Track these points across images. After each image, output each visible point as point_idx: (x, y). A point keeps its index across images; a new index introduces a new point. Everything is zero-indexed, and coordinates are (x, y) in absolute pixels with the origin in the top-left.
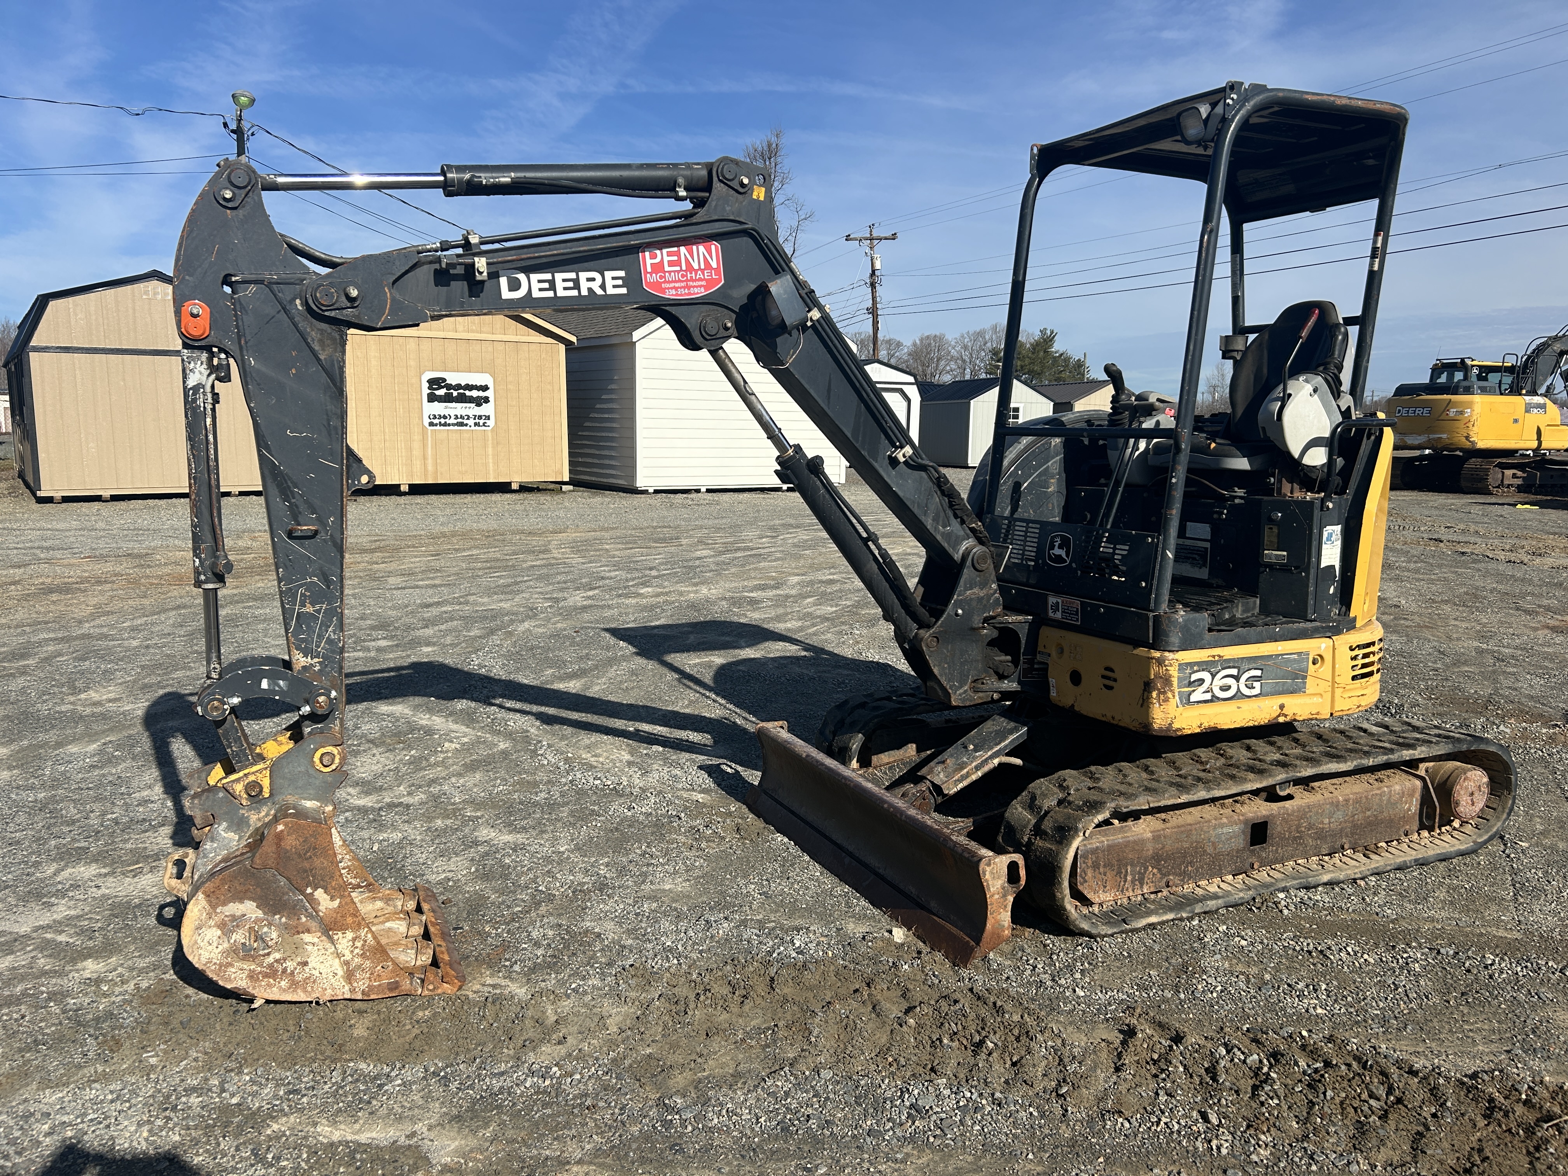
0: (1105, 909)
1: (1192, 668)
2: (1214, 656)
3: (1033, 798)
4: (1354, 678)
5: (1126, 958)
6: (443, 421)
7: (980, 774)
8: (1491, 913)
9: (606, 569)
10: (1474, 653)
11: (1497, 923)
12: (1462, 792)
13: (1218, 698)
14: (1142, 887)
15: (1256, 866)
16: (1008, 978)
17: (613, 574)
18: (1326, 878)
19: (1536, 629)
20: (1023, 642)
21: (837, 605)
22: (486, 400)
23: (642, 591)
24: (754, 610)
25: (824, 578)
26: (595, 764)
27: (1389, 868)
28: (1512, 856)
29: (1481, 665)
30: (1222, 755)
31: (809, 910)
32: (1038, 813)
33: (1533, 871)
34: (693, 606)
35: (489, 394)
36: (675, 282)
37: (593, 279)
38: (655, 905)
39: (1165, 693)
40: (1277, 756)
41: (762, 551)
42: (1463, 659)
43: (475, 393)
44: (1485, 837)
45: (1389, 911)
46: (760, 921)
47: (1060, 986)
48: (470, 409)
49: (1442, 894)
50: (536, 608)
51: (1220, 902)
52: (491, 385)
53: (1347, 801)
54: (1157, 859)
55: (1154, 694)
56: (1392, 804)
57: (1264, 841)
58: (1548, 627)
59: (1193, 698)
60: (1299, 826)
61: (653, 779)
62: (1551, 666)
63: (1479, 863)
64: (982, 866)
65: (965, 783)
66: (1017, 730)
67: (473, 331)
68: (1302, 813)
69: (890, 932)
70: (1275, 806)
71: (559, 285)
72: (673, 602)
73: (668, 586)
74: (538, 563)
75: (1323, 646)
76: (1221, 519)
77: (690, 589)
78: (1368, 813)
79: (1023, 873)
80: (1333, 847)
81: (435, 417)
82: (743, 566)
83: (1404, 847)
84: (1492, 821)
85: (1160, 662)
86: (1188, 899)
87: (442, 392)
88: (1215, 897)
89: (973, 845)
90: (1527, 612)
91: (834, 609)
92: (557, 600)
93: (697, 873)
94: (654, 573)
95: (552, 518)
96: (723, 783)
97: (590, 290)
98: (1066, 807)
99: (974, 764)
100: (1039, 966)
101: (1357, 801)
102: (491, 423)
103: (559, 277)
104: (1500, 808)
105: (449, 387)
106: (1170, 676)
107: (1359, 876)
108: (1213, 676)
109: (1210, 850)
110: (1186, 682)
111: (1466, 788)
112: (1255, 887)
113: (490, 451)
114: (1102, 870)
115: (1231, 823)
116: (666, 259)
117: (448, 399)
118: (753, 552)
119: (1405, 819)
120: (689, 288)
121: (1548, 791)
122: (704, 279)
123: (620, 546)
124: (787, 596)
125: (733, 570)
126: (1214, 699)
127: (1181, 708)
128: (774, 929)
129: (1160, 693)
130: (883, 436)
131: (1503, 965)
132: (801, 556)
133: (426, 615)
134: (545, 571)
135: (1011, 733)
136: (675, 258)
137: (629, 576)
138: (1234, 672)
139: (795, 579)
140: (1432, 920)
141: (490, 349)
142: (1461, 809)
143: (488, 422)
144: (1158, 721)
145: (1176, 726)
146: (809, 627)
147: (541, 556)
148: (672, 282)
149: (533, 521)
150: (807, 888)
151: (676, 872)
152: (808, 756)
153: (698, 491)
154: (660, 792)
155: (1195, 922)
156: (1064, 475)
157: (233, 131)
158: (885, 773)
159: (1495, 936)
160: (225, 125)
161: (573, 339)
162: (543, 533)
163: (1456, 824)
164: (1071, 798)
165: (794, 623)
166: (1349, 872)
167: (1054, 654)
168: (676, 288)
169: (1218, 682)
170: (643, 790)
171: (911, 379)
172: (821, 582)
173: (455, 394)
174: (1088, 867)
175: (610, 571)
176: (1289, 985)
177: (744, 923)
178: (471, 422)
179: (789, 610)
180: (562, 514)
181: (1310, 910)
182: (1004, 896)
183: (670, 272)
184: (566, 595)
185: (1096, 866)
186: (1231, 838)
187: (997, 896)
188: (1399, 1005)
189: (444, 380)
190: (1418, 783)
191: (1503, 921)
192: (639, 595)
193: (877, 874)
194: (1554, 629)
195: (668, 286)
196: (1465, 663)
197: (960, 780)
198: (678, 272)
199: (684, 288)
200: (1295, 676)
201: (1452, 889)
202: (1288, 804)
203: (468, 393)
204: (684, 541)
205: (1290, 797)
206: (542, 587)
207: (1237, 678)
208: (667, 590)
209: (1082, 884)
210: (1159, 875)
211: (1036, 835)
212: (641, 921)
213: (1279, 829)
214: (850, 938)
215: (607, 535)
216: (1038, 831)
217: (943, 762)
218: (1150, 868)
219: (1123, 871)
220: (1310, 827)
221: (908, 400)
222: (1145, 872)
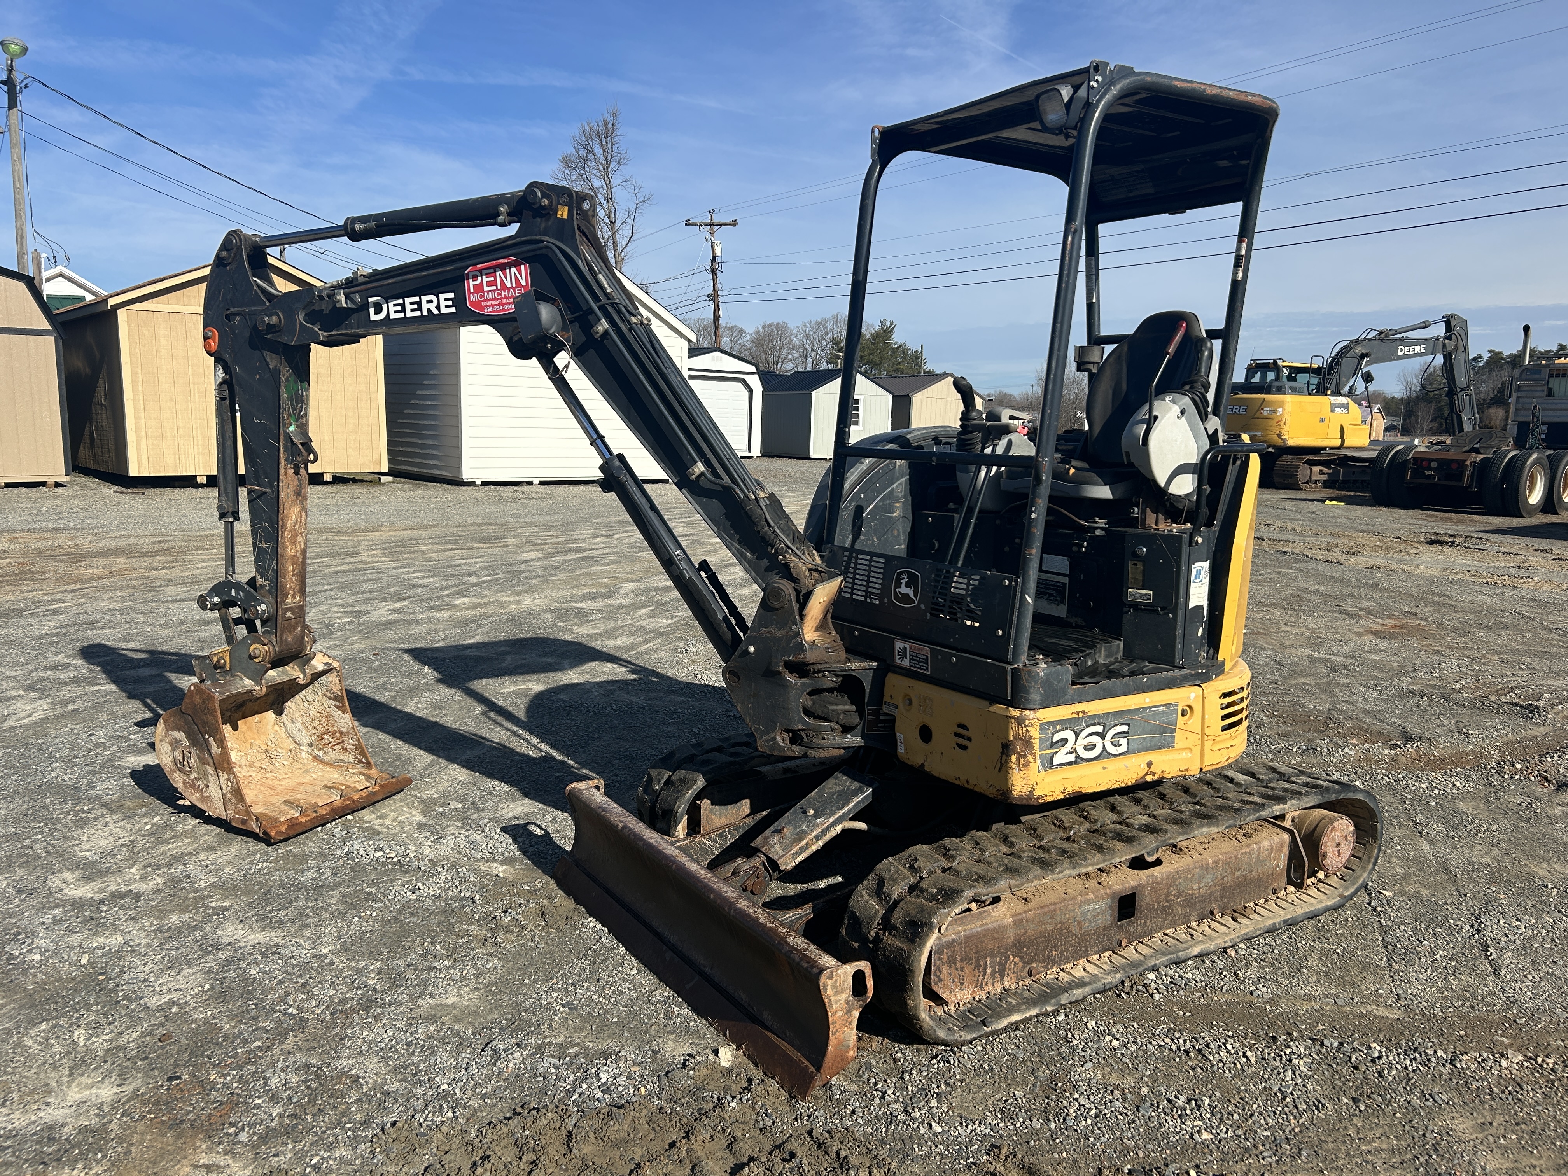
0: (961, 1008)
1: (1054, 727)
2: (1078, 713)
3: (881, 883)
4: (1224, 729)
5: (987, 1072)
7: (821, 843)
8: (1368, 985)
9: (419, 574)
10: (1307, 663)
11: (1376, 998)
12: (1329, 844)
13: (1082, 759)
14: (1002, 980)
15: (1124, 944)
16: (853, 1112)
17: (426, 581)
18: (1196, 951)
19: (1360, 635)
20: (868, 691)
21: (672, 617)
23: (457, 602)
24: (582, 624)
25: (660, 585)
26: (379, 828)
27: (1258, 933)
28: (1379, 909)
29: (1316, 676)
30: (1085, 818)
31: (622, 1026)
32: (887, 902)
33: (1402, 927)
34: (513, 620)
38: (432, 1028)
39: (1025, 756)
40: (1145, 820)
41: (595, 553)
42: (1298, 669)
44: (1352, 890)
45: (1264, 990)
46: (560, 1046)
47: (913, 1120)
49: (1314, 962)
50: (333, 625)
51: (1087, 989)
53: (1216, 862)
54: (1019, 946)
55: (1014, 758)
56: (1261, 862)
57: (1132, 915)
58: (1372, 632)
59: (1056, 761)
60: (1168, 895)
61: (447, 847)
62: (1380, 675)
63: (1347, 920)
64: (823, 980)
65: (805, 855)
66: (863, 792)
68: (1171, 880)
69: (716, 1052)
70: (1143, 874)
72: (491, 616)
73: (488, 596)
74: (343, 568)
75: (1193, 695)
76: (1079, 552)
77: (512, 599)
78: (1237, 874)
79: (870, 983)
80: (1203, 913)
82: (573, 570)
83: (1271, 905)
84: (1358, 872)
85: (1020, 722)
86: (1052, 989)
88: (1081, 984)
89: (812, 950)
90: (1351, 616)
91: (669, 621)
92: (358, 614)
93: (489, 978)
94: (473, 580)
95: (365, 514)
96: (531, 850)
98: (918, 896)
99: (814, 834)
100: (889, 1092)
101: (1227, 862)
104: (1365, 858)
106: (1031, 738)
107: (1229, 944)
108: (1077, 735)
109: (1075, 930)
110: (1048, 743)
111: (1334, 839)
112: (1123, 968)
114: (958, 965)
115: (1098, 899)
118: (586, 554)
119: (1273, 876)
121: (1400, 825)
123: (439, 547)
124: (620, 607)
125: (562, 576)
126: (1079, 760)
127: (1043, 772)
128: (576, 1056)
129: (1019, 756)
131: (1391, 1058)
132: (637, 558)
133: (202, 635)
134: (350, 578)
135: (856, 795)
137: (444, 583)
138: (1099, 729)
139: (629, 586)
140: (1310, 998)
142: (1327, 862)
144: (1018, 789)
145: (1038, 793)
146: (640, 644)
147: (348, 560)
149: (343, 519)
150: (621, 994)
151: (463, 979)
152: (625, 827)
153: (530, 483)
154: (454, 865)
155: (1061, 1018)
156: (910, 498)
158: (715, 841)
159: (1376, 1017)
162: (354, 531)
163: (1321, 875)
164: (923, 885)
165: (625, 639)
166: (1220, 941)
167: (901, 706)
169: (1082, 741)
170: (433, 863)
171: (753, 369)
172: (657, 589)
174: (943, 964)
175: (423, 578)
176: (1169, 1101)
177: (540, 1049)
179: (620, 624)
180: (376, 509)
181: (1181, 992)
182: (849, 1012)
184: (369, 607)
185: (952, 961)
186: (1098, 914)
187: (840, 1013)
188: (1289, 1121)
190: (1286, 837)
191: (1381, 996)
192: (454, 607)
193: (702, 974)
194: (1376, 634)
196: (1301, 674)
197: (799, 853)
200: (1163, 730)
201: (1325, 955)
202: (1156, 871)
204: (510, 541)
205: (1158, 862)
206: (344, 598)
207: (1102, 736)
208: (485, 600)
209: (936, 984)
210: (1021, 964)
211: (884, 930)
212: (413, 1054)
214: (669, 1065)
215: (425, 534)
216: (886, 924)
217: (779, 831)
218: (1011, 958)
219: (982, 963)
220: (1179, 894)
221: (751, 390)
222: (1006, 963)
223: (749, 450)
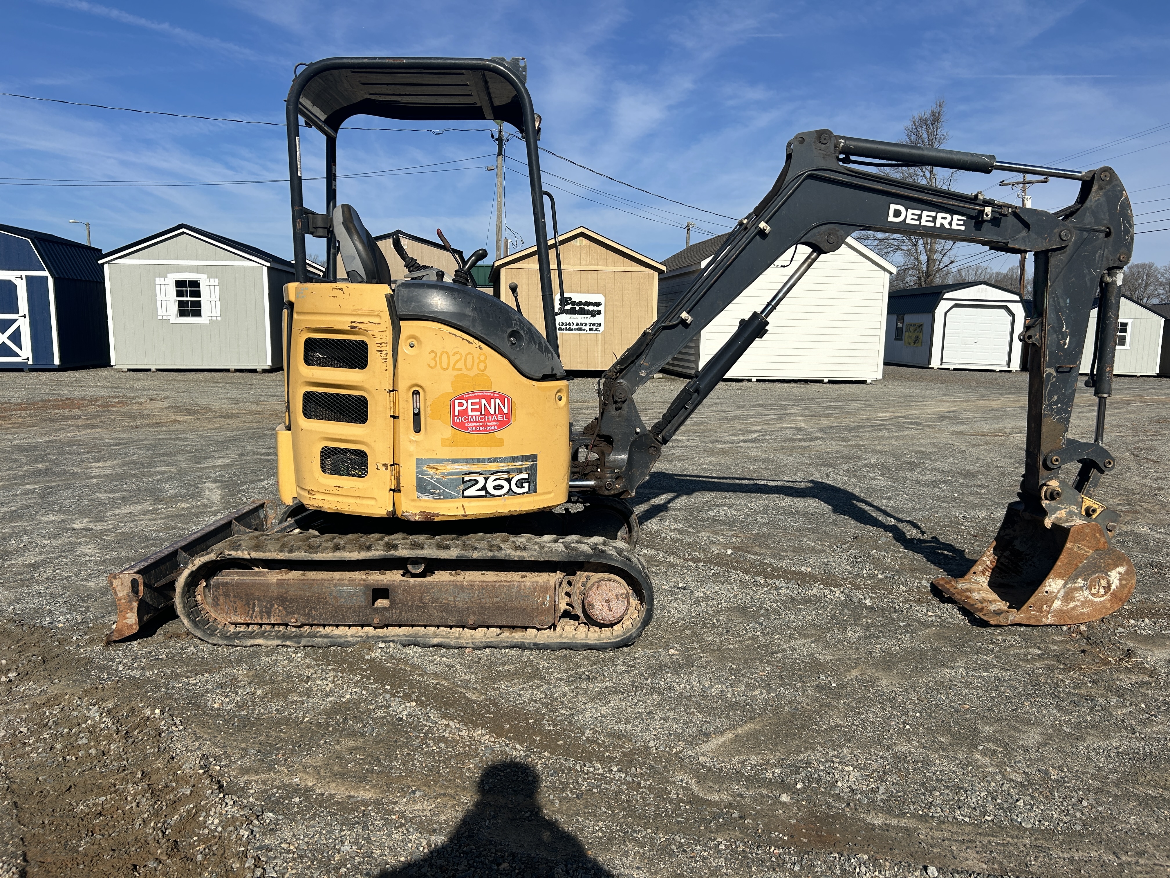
6: (568, 327)
12: (596, 598)
14: (269, 618)
18: (437, 641)
22: (599, 312)
35: (601, 308)
43: (591, 308)
48: (588, 319)
52: (603, 302)
53: (472, 586)
54: (282, 600)
56: (522, 596)
60: (422, 598)
67: (592, 265)
68: (426, 589)
70: (399, 579)
78: (496, 599)
79: (141, 588)
80: (459, 620)
81: (563, 324)
87: (568, 307)
101: (484, 588)
102: (601, 328)
105: (574, 303)
109: (332, 601)
113: (599, 348)
114: (232, 599)
115: (351, 585)
117: (572, 312)
119: (538, 609)
141: (604, 277)
142: (592, 609)
143: (599, 328)
153: (750, 380)
157: (497, 140)
160: (492, 136)
161: (664, 268)
166: (462, 641)
171: (1017, 298)
173: (577, 308)
174: (220, 596)
178: (587, 328)
182: (130, 601)
185: (226, 595)
186: (353, 596)
187: (123, 601)
189: (571, 299)
190: (553, 583)
203: (586, 308)
210: (284, 612)
213: (401, 597)
218: (276, 606)
219: (251, 603)
220: (434, 600)
221: (1013, 315)
222: (272, 608)
223: (1009, 365)
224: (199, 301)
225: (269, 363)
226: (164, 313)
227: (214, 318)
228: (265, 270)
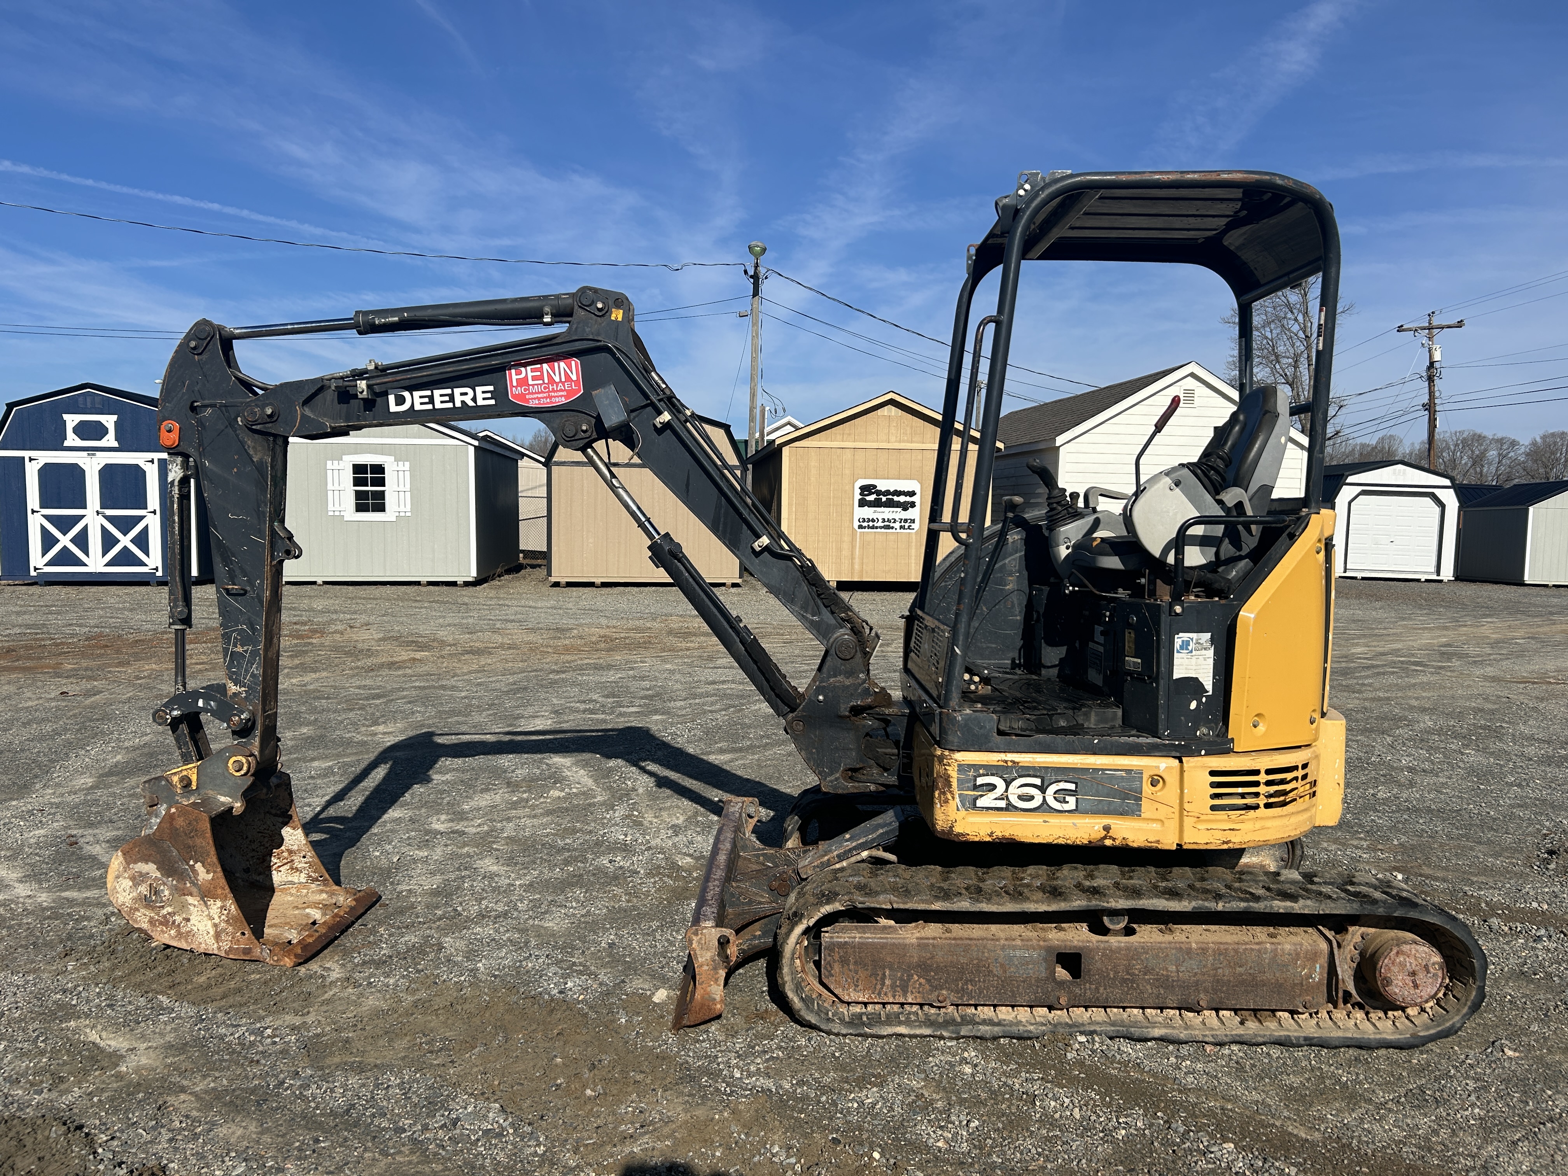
1: (975, 770)
2: (1006, 762)
4: (1213, 808)
6: (871, 524)
12: (1395, 969)
13: (1016, 808)
14: (905, 995)
15: (1063, 1002)
22: (913, 505)
27: (1260, 1040)
35: (916, 499)
36: (539, 393)
37: (466, 394)
39: (944, 793)
43: (902, 499)
48: (897, 514)
52: (918, 491)
54: (924, 968)
55: (937, 794)
56: (1280, 966)
57: (1079, 976)
59: (980, 803)
67: (904, 441)
68: (1137, 953)
70: (1099, 938)
71: (437, 399)
75: (1165, 766)
78: (1240, 970)
79: (734, 949)
80: (1184, 1000)
81: (864, 520)
85: (940, 760)
86: (964, 1020)
87: (872, 498)
88: (990, 1023)
97: (463, 402)
99: (837, 853)
101: (1222, 953)
102: (916, 526)
103: (437, 393)
105: (879, 493)
106: (949, 776)
107: (1210, 1039)
108: (1008, 784)
109: (997, 971)
110: (971, 785)
111: (1402, 965)
112: (1052, 1024)
113: (913, 552)
114: (852, 967)
115: (1030, 947)
116: (530, 374)
117: (877, 504)
119: (1303, 986)
120: (551, 397)
122: (565, 390)
126: (1010, 807)
127: (963, 812)
129: (940, 793)
130: (745, 527)
135: (884, 827)
136: (539, 373)
138: (1038, 782)
141: (920, 457)
142: (1390, 989)
143: (913, 526)
144: (940, 823)
145: (958, 829)
148: (536, 393)
155: (955, 1045)
157: (751, 277)
160: (746, 272)
161: (1000, 446)
166: (1198, 1033)
168: (539, 399)
169: (1014, 791)
171: (1448, 483)
173: (884, 499)
174: (834, 961)
178: (897, 525)
181: (1102, 1060)
182: (715, 969)
183: (533, 385)
185: (844, 961)
186: (1027, 964)
187: (706, 968)
189: (875, 487)
190: (1321, 945)
195: (531, 396)
198: (541, 385)
199: (546, 398)
200: (1125, 796)
202: (1117, 939)
203: (896, 498)
207: (1043, 789)
209: (827, 977)
210: (928, 987)
213: (1099, 965)
218: (916, 977)
219: (880, 973)
220: (1147, 971)
221: (1442, 505)
222: (909, 980)
223: (1438, 573)
224: (383, 492)
225: (474, 573)
226: (337, 508)
227: (402, 514)
228: (471, 450)
